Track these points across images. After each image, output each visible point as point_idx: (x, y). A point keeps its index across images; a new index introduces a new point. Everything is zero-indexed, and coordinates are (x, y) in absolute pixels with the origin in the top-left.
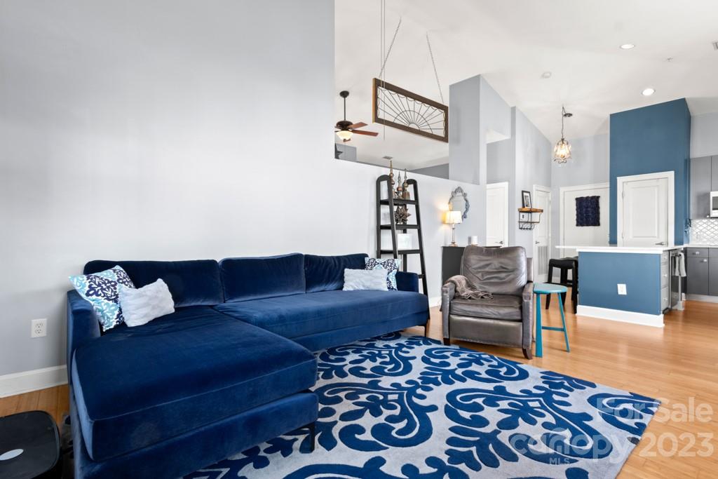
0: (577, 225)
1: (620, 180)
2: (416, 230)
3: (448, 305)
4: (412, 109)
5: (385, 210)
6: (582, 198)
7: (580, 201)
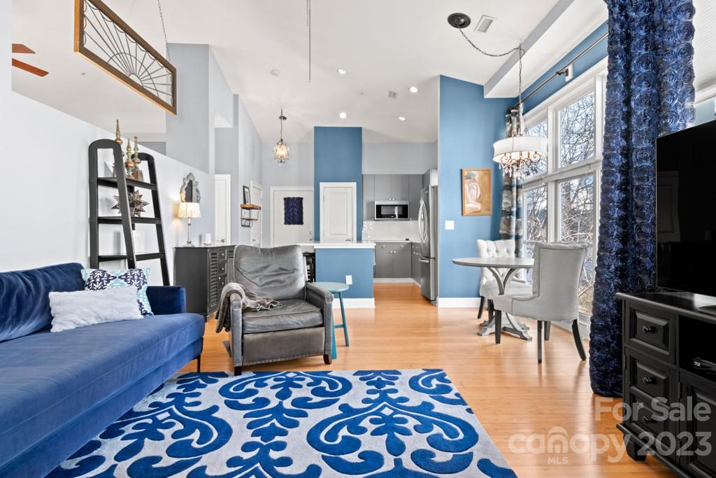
0: (285, 224)
1: (322, 185)
2: (154, 226)
3: (241, 323)
4: (133, 53)
5: (105, 193)
6: (289, 198)
7: (287, 200)
